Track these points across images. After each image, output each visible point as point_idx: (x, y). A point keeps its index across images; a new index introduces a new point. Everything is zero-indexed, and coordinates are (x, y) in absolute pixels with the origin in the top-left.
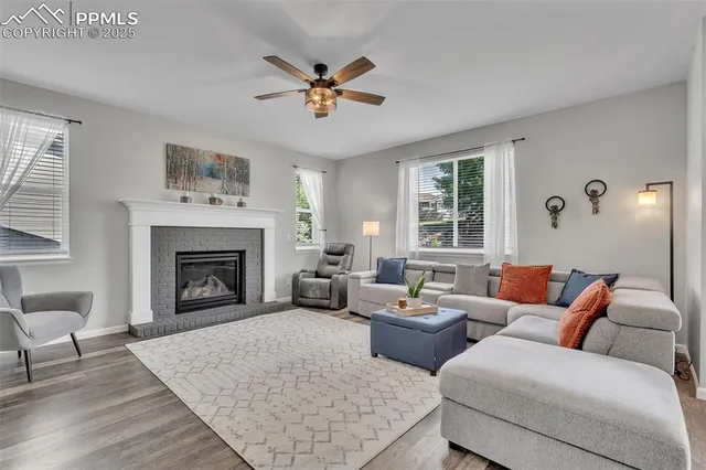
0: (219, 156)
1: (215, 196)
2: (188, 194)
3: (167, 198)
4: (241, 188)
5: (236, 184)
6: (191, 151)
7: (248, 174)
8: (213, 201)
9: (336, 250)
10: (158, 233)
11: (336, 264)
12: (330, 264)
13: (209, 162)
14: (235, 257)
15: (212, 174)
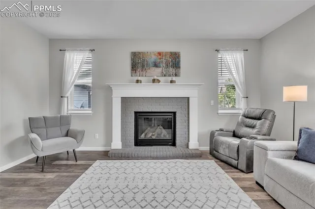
0: (159, 54)
1: (156, 78)
3: (131, 82)
4: (174, 71)
5: (171, 69)
6: (143, 53)
7: (179, 62)
8: (154, 81)
9: (253, 115)
10: (125, 101)
11: (253, 127)
12: (247, 126)
13: (153, 58)
14: (171, 117)
15: (156, 65)
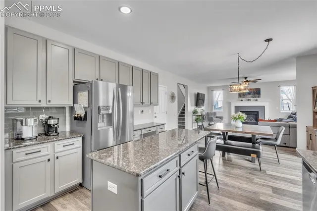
2: (242, 99)
3: (239, 101)
4: (257, 96)
7: (260, 92)
8: (248, 100)
10: (236, 107)
14: (256, 113)
15: (249, 94)
